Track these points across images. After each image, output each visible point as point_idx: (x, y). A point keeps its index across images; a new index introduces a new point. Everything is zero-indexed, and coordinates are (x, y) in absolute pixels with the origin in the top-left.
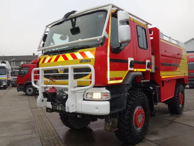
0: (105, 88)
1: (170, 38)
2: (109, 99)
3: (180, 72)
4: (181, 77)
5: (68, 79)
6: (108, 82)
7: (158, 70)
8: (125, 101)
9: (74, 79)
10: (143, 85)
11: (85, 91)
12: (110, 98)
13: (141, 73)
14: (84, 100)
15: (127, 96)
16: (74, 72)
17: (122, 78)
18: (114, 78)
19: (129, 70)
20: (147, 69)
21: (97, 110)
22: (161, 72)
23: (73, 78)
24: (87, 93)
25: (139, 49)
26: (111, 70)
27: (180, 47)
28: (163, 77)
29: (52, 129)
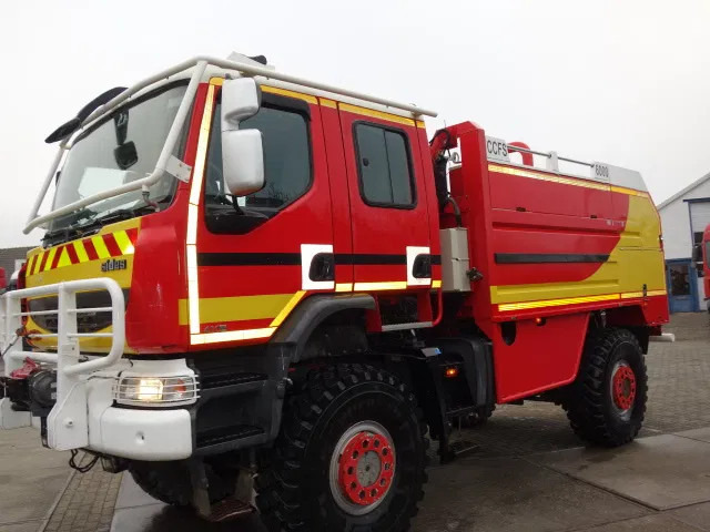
0: (183, 361)
1: (549, 156)
2: (193, 400)
3: (616, 281)
4: (621, 300)
5: (56, 331)
6: (192, 337)
7: (480, 281)
8: (278, 405)
9: (79, 331)
10: (415, 341)
11: (119, 375)
12: (196, 397)
13: (370, 298)
14: (115, 405)
15: (280, 387)
16: (78, 308)
17: (271, 320)
18: (223, 323)
19: (308, 291)
20: (412, 281)
21: (140, 442)
22: (493, 289)
23: (76, 328)
24: (125, 382)
25: (366, 207)
26: (204, 293)
27: (611, 185)
28: (502, 308)
29: (107, 505)
